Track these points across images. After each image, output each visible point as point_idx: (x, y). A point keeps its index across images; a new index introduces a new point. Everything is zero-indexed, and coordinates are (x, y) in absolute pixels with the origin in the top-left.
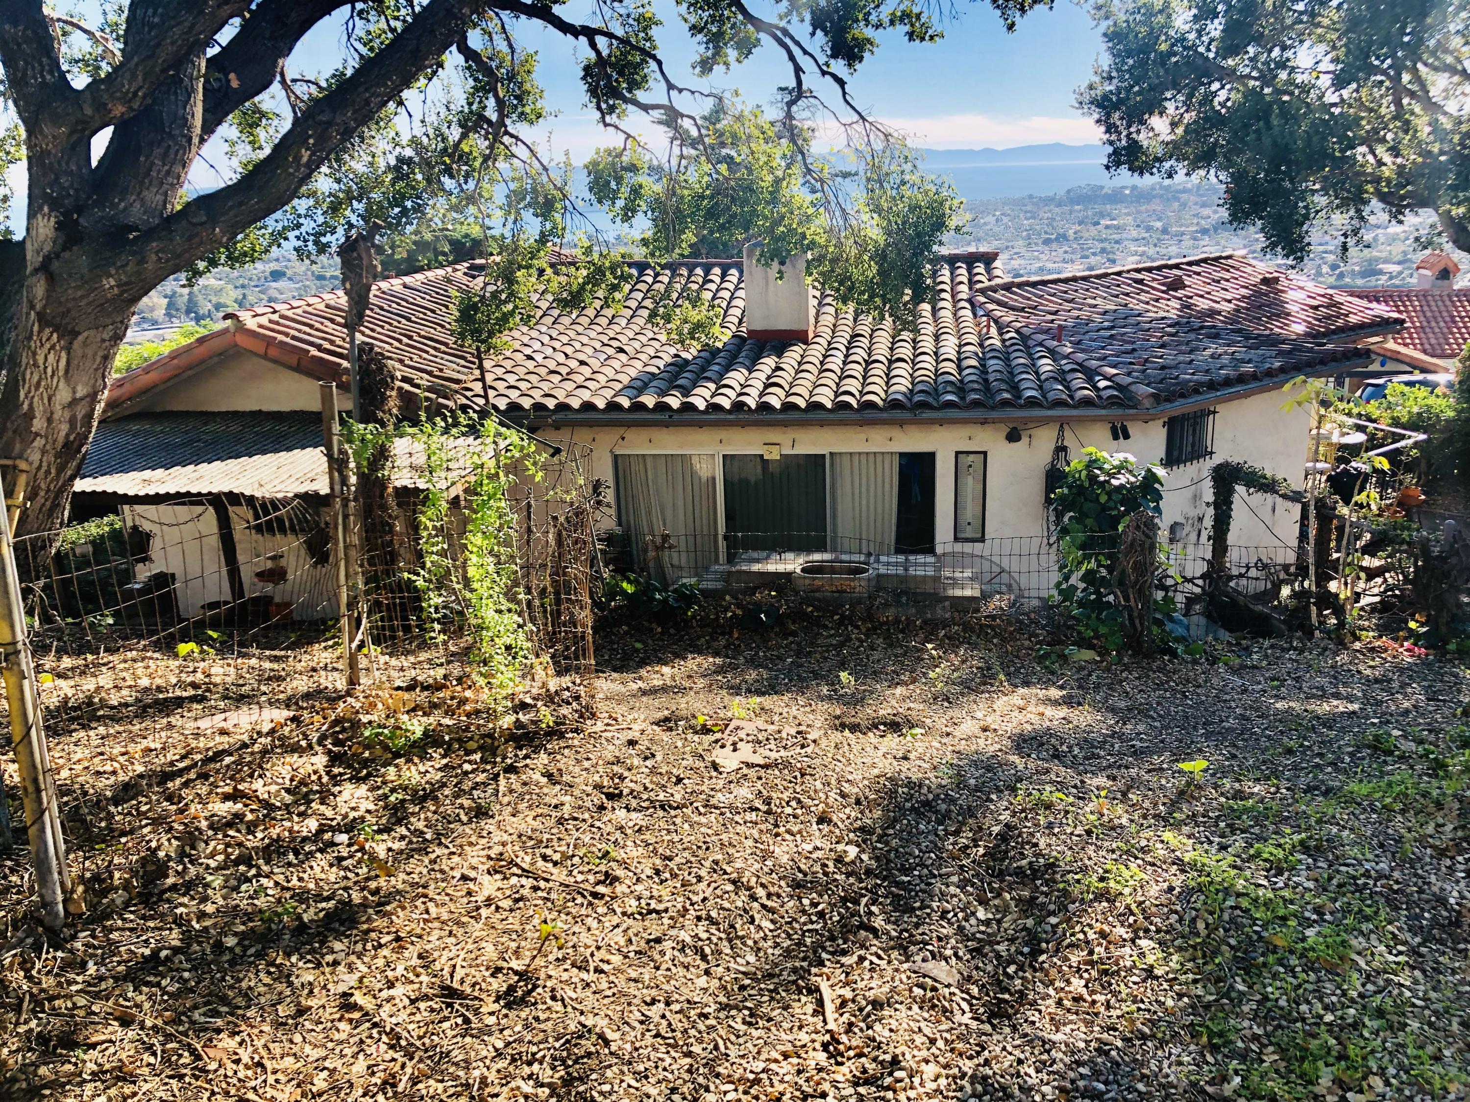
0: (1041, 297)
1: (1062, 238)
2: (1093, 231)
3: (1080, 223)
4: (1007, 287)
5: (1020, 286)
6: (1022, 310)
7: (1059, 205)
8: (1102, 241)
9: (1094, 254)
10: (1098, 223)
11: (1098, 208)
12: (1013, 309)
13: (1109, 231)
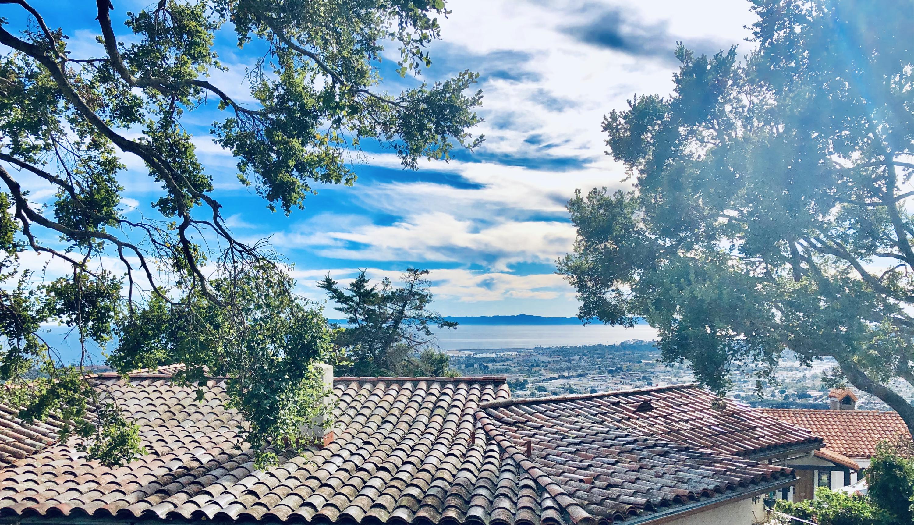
0: (532, 414)
1: (619, 370)
2: (637, 366)
3: (630, 362)
4: (507, 406)
5: (517, 404)
6: (513, 424)
7: (617, 351)
8: (643, 372)
9: (639, 380)
10: (640, 362)
11: (640, 353)
12: (507, 423)
13: (647, 367)
